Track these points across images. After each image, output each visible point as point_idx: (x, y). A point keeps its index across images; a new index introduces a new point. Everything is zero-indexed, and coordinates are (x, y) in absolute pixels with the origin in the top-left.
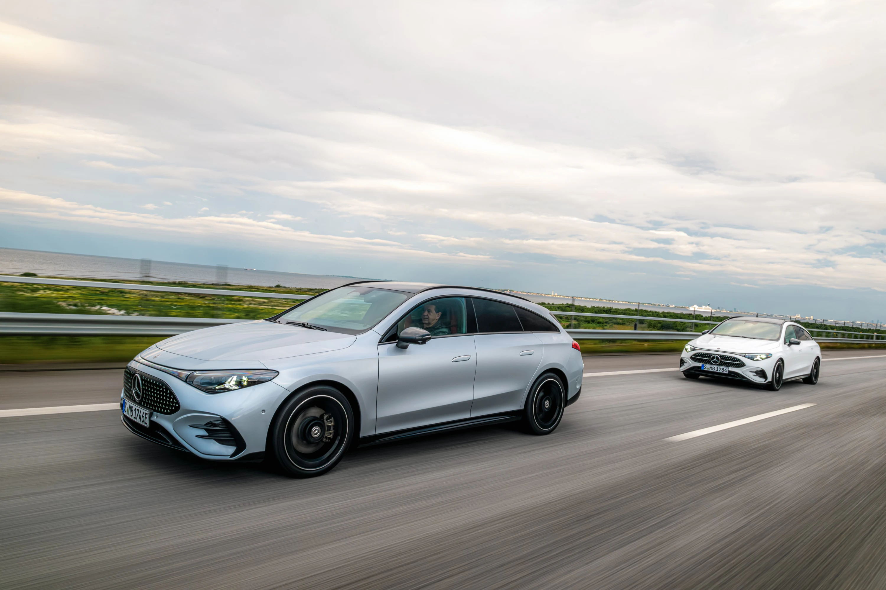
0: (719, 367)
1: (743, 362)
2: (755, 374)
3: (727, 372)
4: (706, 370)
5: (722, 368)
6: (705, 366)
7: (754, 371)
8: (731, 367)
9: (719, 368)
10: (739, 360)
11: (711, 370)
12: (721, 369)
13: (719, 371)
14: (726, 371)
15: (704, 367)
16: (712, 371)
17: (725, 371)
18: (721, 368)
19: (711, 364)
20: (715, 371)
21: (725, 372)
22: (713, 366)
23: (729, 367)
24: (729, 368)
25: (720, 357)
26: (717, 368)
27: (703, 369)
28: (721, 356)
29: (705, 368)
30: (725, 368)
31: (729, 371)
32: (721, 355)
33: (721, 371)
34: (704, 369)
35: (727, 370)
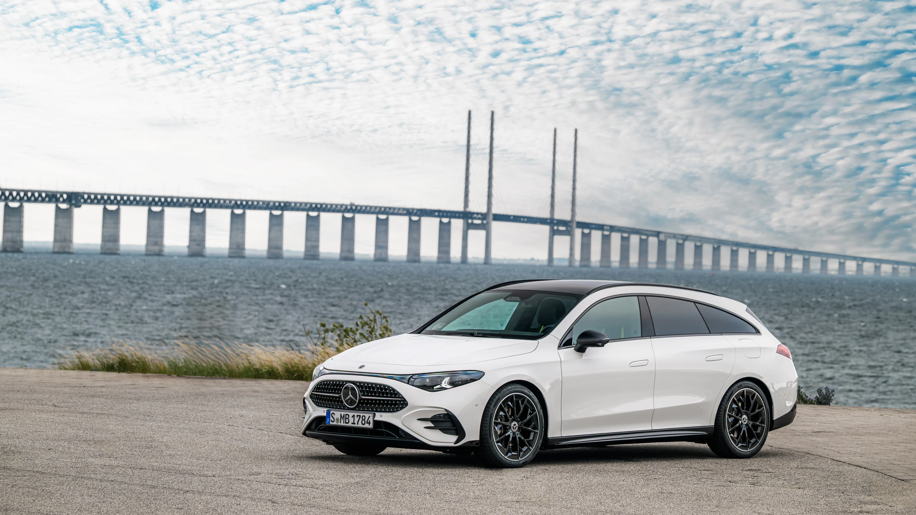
0: (356, 414)
1: (402, 397)
2: (431, 425)
3: (371, 426)
4: (335, 423)
5: (362, 415)
6: (333, 415)
7: (429, 416)
8: (381, 411)
9: (357, 416)
10: (394, 393)
11: (342, 424)
12: (361, 419)
13: (356, 425)
14: (369, 423)
15: (331, 418)
16: (345, 424)
17: (367, 423)
18: (360, 416)
19: (344, 408)
20: (350, 424)
21: (367, 426)
22: (345, 413)
23: (377, 411)
24: (378, 414)
25: (358, 386)
26: (354, 416)
27: (329, 422)
28: (361, 385)
29: (333, 420)
30: (368, 415)
31: (376, 423)
32: (360, 383)
33: (360, 425)
34: (331, 423)
35: (371, 420)
